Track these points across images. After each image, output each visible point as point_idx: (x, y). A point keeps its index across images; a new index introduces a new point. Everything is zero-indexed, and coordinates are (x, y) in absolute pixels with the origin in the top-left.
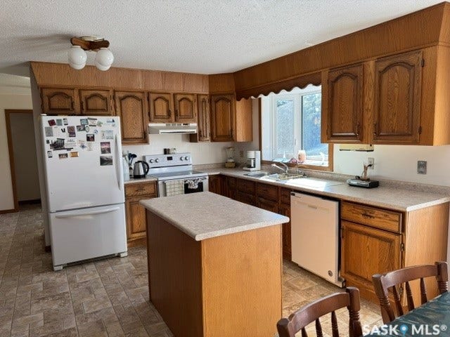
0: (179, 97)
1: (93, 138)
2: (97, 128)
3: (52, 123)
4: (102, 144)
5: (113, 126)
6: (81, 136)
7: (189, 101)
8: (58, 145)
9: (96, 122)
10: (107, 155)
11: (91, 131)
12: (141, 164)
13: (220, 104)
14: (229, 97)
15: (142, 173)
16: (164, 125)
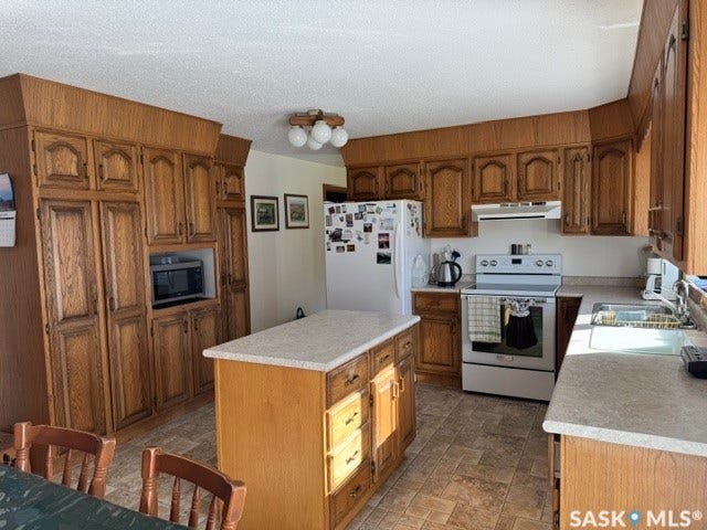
0: (525, 158)
1: (371, 227)
2: (376, 216)
3: (331, 211)
4: (380, 235)
5: (394, 212)
6: (358, 225)
7: (547, 162)
8: (336, 237)
9: (375, 208)
10: (384, 251)
11: (369, 219)
12: (448, 266)
13: (607, 160)
14: (621, 147)
15: (448, 279)
16: (498, 206)
